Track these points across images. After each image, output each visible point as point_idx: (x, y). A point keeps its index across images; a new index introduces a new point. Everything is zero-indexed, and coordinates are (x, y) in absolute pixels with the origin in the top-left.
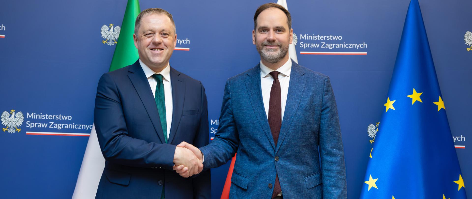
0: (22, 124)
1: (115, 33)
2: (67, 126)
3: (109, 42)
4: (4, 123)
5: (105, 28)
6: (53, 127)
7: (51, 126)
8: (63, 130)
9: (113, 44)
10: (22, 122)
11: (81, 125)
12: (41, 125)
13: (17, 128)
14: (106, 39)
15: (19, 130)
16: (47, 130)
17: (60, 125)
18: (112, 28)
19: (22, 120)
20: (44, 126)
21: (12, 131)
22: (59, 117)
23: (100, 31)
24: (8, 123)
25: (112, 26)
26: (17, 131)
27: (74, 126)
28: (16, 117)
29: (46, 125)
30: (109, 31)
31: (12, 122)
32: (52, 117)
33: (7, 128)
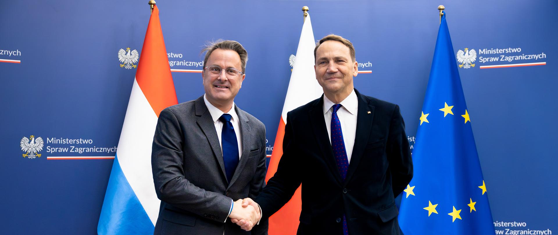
0: (42, 149)
1: (132, 57)
2: (88, 150)
3: (126, 65)
4: (23, 149)
5: (122, 52)
6: (74, 151)
7: (72, 151)
8: (85, 154)
9: (130, 67)
10: (42, 147)
11: (102, 148)
12: (61, 150)
13: (37, 154)
14: (124, 63)
15: (39, 155)
16: (68, 154)
17: (81, 149)
18: (129, 51)
19: (42, 145)
20: (65, 151)
21: (32, 156)
22: (80, 141)
23: (118, 55)
24: (28, 149)
25: (128, 49)
26: (38, 156)
27: (95, 150)
28: (36, 142)
29: (67, 149)
30: (126, 54)
31: (32, 148)
32: (72, 141)
33: (27, 154)
